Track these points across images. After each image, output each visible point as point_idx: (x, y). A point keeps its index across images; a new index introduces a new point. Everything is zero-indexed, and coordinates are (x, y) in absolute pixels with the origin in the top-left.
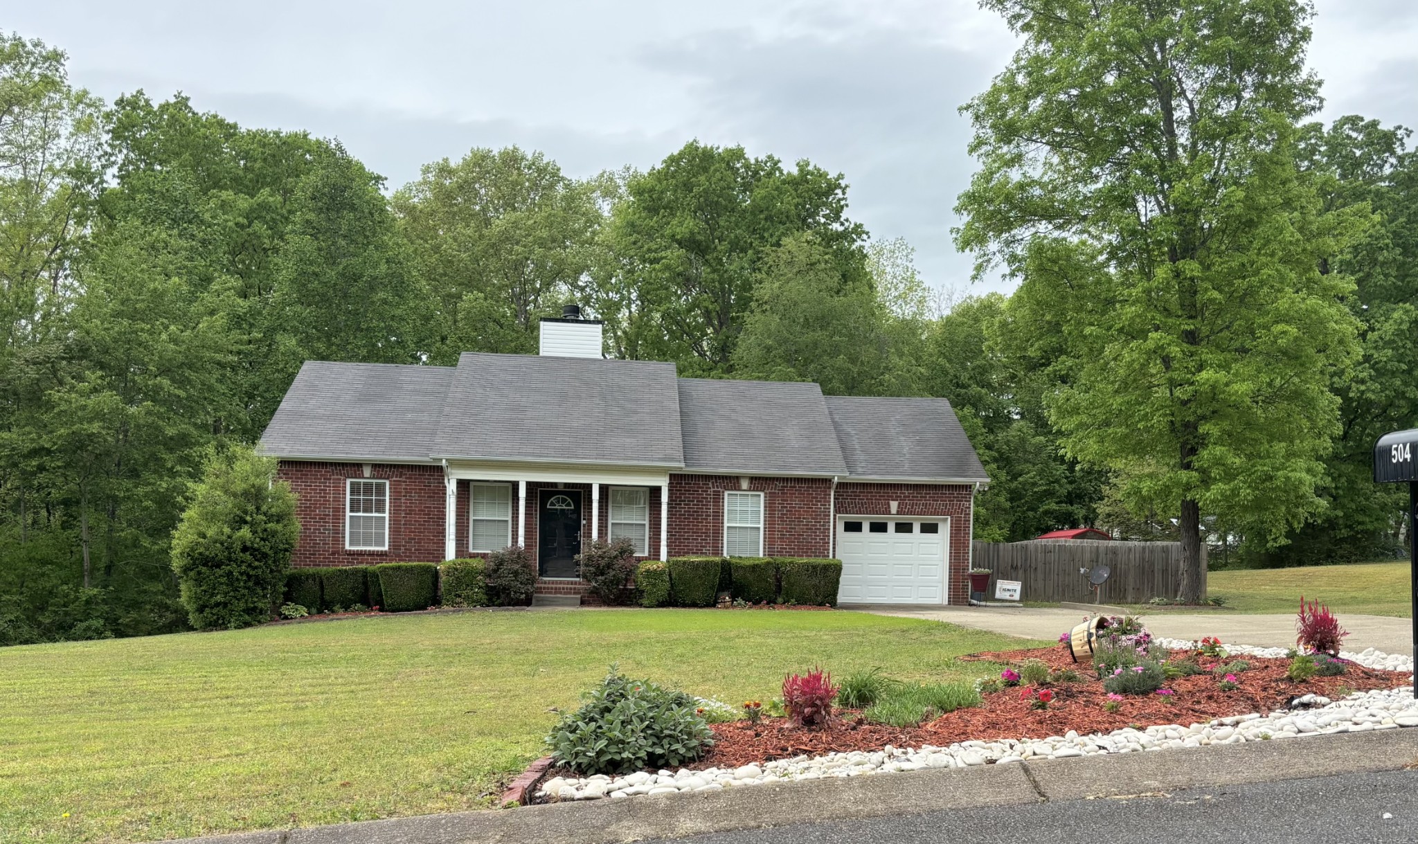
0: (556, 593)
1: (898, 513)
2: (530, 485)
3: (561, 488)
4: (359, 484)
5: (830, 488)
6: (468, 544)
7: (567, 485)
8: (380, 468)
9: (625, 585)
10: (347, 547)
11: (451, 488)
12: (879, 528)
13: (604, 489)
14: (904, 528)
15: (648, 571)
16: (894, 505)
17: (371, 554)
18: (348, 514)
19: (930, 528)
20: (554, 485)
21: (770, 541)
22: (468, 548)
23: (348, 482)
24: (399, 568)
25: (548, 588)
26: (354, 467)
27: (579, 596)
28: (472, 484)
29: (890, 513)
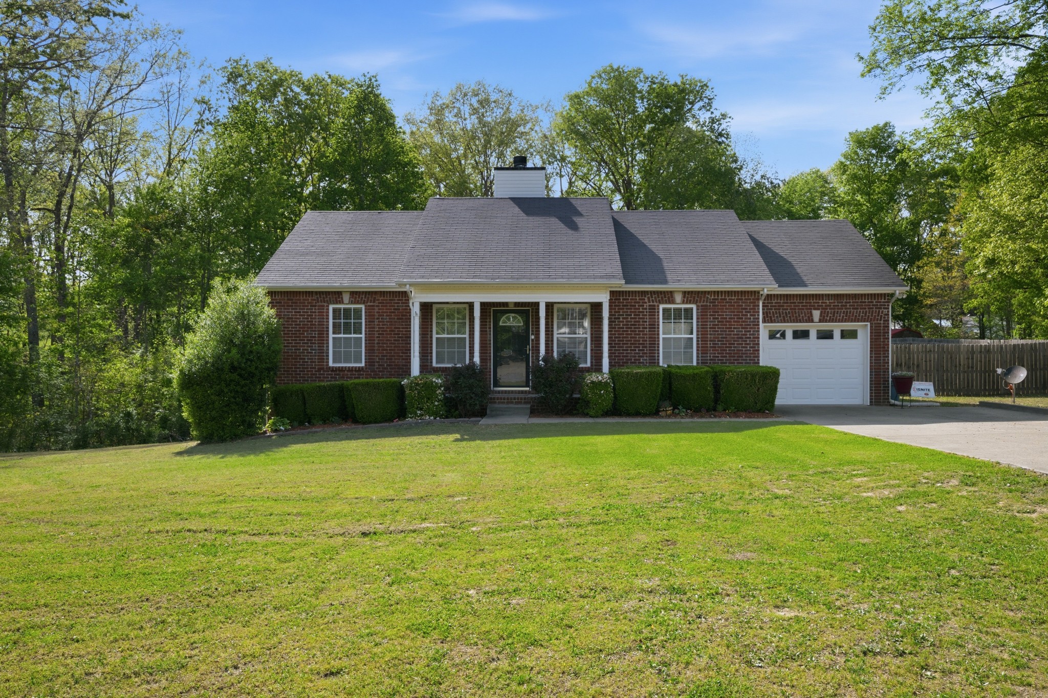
0: (508, 403)
1: (820, 321)
2: (484, 305)
3: (511, 307)
4: (340, 309)
5: (758, 299)
6: (431, 359)
7: (517, 304)
8: (357, 296)
9: (571, 395)
10: (331, 364)
11: (416, 310)
12: (802, 335)
13: (550, 306)
14: (826, 335)
15: (592, 382)
16: (816, 314)
17: (351, 370)
18: (331, 336)
19: (848, 335)
20: (506, 304)
21: (702, 350)
22: (431, 362)
23: (331, 307)
24: (368, 384)
25: (501, 399)
26: (335, 295)
27: (529, 406)
28: (435, 307)
29: (812, 321)
